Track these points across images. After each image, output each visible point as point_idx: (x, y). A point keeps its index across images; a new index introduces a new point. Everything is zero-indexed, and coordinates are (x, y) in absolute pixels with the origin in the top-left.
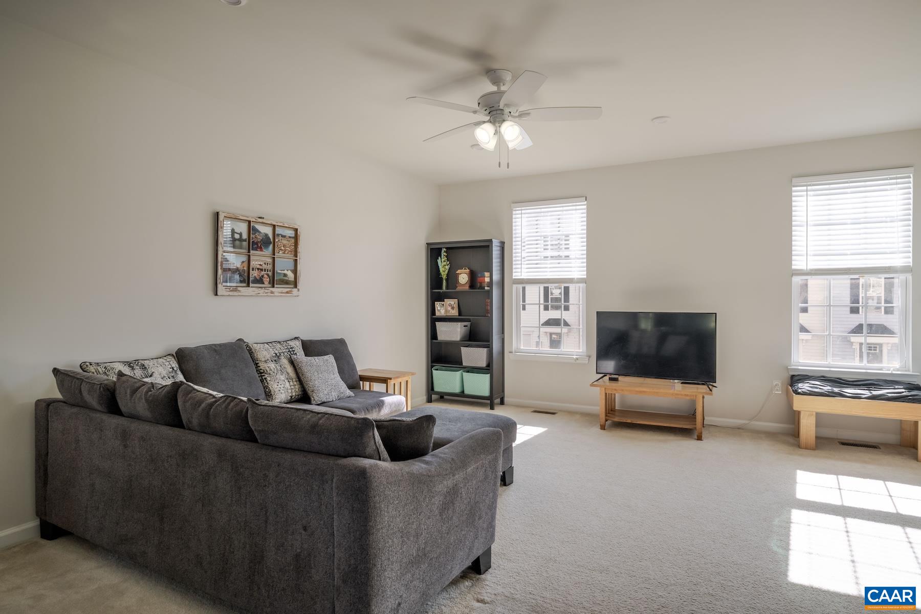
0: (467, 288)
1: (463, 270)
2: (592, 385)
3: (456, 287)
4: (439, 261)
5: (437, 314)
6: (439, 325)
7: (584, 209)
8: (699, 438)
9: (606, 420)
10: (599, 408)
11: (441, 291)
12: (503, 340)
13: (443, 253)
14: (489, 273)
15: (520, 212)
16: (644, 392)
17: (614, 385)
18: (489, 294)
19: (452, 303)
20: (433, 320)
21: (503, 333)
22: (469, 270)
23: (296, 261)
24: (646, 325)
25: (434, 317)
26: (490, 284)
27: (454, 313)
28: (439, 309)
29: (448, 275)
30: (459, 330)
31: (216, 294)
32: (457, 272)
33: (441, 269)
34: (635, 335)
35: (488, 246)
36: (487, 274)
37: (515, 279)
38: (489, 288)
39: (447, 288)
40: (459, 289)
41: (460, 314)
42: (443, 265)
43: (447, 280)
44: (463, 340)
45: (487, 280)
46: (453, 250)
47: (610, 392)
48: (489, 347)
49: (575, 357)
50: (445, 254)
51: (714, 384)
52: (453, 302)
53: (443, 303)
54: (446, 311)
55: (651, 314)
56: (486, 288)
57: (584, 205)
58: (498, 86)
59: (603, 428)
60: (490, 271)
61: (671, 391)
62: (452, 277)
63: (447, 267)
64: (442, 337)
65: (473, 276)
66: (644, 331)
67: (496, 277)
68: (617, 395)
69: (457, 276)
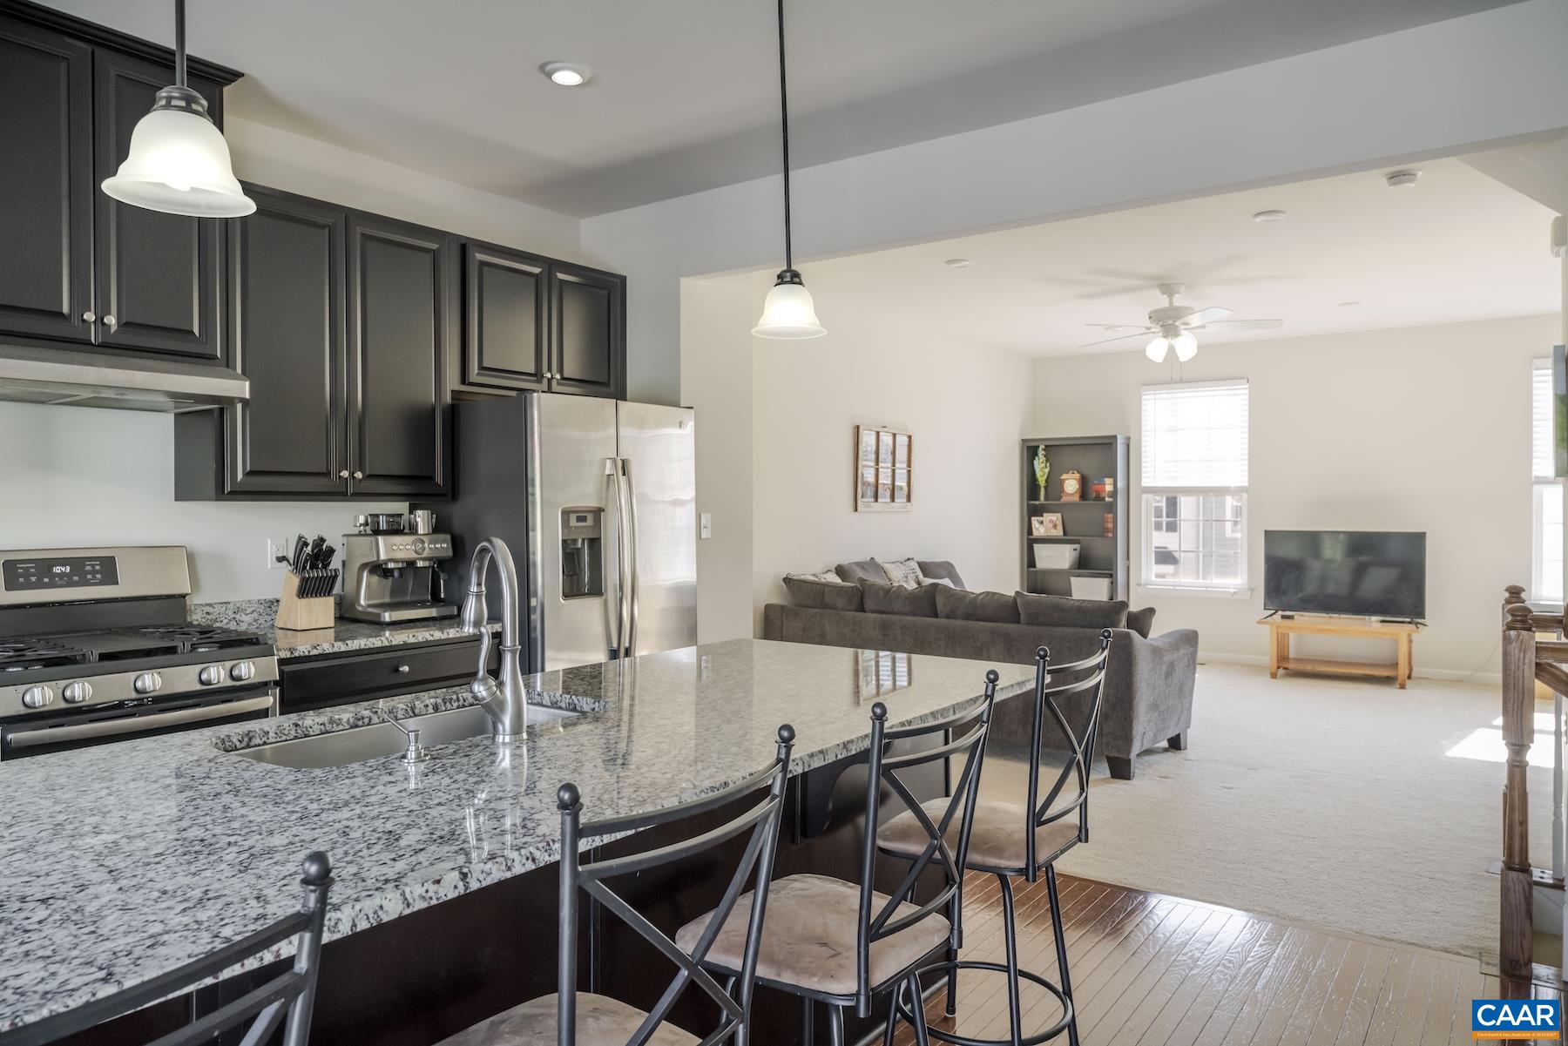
0: (1076, 498)
1: (1070, 475)
2: (1259, 622)
3: (1061, 497)
4: (1036, 462)
5: (1036, 533)
6: (1036, 547)
7: (1245, 394)
8: (1402, 687)
9: (1279, 668)
10: (1268, 658)
11: (1037, 503)
12: (1128, 568)
13: (1041, 452)
14: (1112, 479)
15: (1153, 396)
16: (1330, 630)
17: (1287, 622)
18: (1112, 508)
19: (1054, 518)
20: (1030, 542)
21: (1128, 559)
22: (1078, 475)
23: (909, 472)
24: (1333, 552)
25: (1031, 537)
26: (1114, 494)
27: (1059, 532)
28: (1037, 526)
29: (1046, 481)
30: (1067, 554)
31: (856, 510)
32: (1062, 477)
33: (1039, 473)
34: (1315, 567)
35: (1111, 444)
36: (1108, 481)
37: (1145, 487)
38: (1111, 500)
39: (1046, 498)
40: (1065, 499)
41: (1065, 534)
42: (1041, 468)
43: (1046, 488)
44: (1072, 567)
45: (1109, 488)
46: (1056, 449)
47: (1283, 631)
48: (1111, 576)
49: (1232, 591)
50: (1043, 452)
51: (1422, 621)
52: (1056, 517)
53: (1041, 519)
54: (1046, 531)
55: (1342, 536)
56: (1107, 499)
57: (1246, 389)
58: (1171, 296)
59: (1274, 676)
60: (1114, 476)
61: (1366, 629)
62: (1054, 484)
63: (1047, 470)
64: (1041, 564)
65: (1084, 482)
66: (1330, 561)
67: (1121, 484)
68: (1292, 635)
69: (1062, 482)
